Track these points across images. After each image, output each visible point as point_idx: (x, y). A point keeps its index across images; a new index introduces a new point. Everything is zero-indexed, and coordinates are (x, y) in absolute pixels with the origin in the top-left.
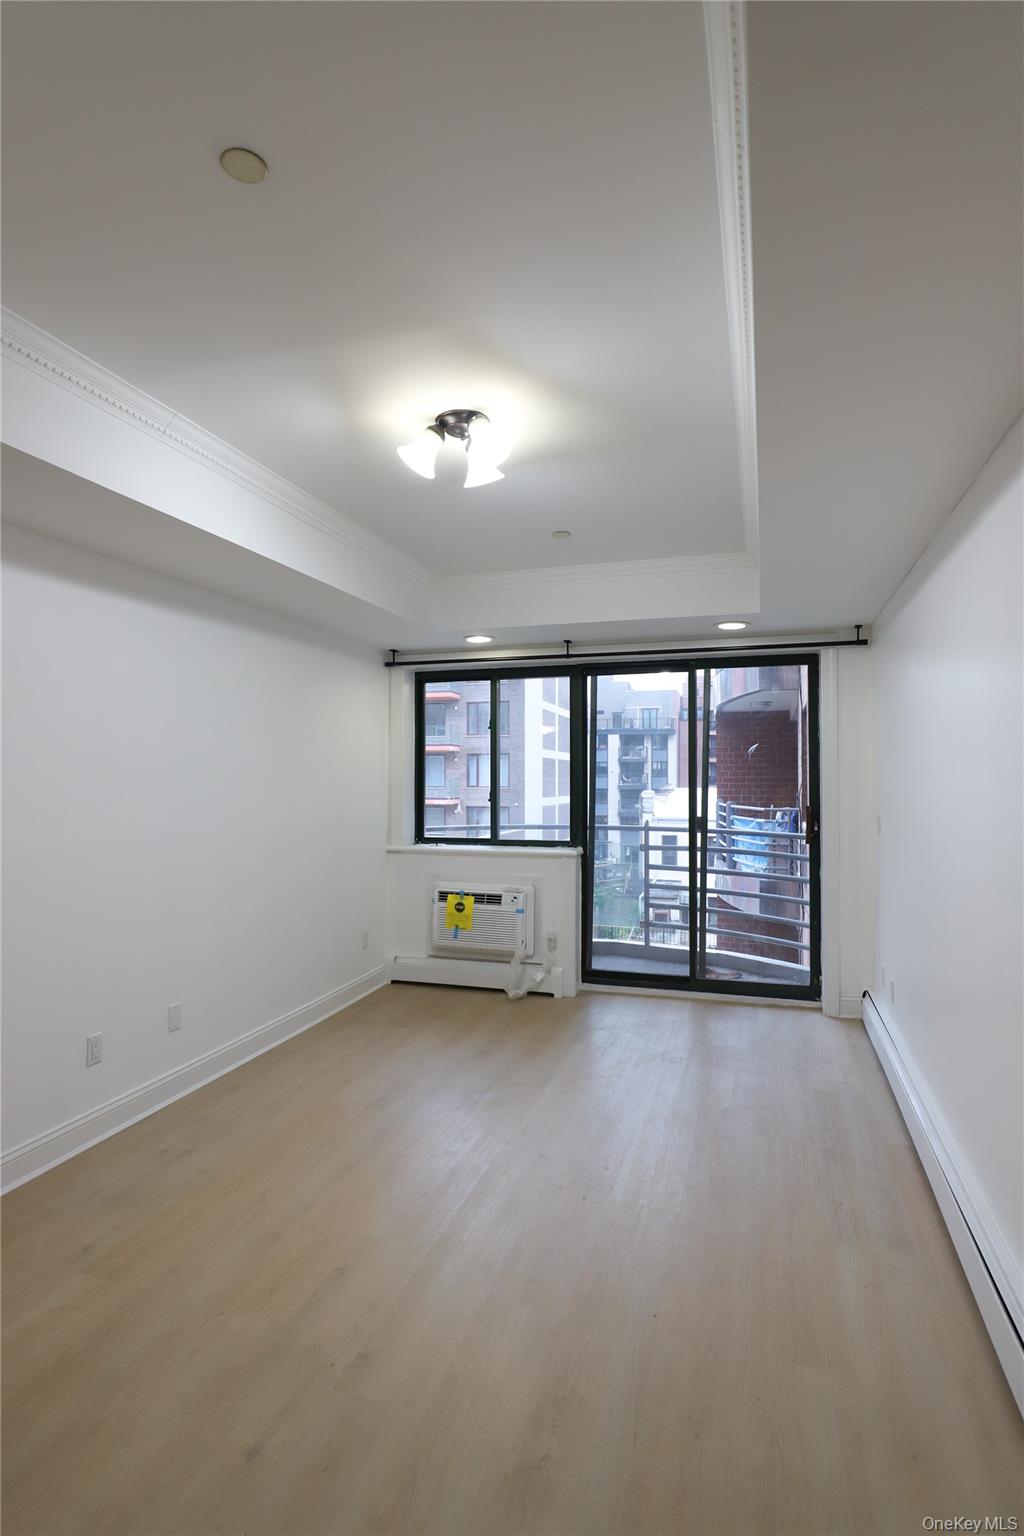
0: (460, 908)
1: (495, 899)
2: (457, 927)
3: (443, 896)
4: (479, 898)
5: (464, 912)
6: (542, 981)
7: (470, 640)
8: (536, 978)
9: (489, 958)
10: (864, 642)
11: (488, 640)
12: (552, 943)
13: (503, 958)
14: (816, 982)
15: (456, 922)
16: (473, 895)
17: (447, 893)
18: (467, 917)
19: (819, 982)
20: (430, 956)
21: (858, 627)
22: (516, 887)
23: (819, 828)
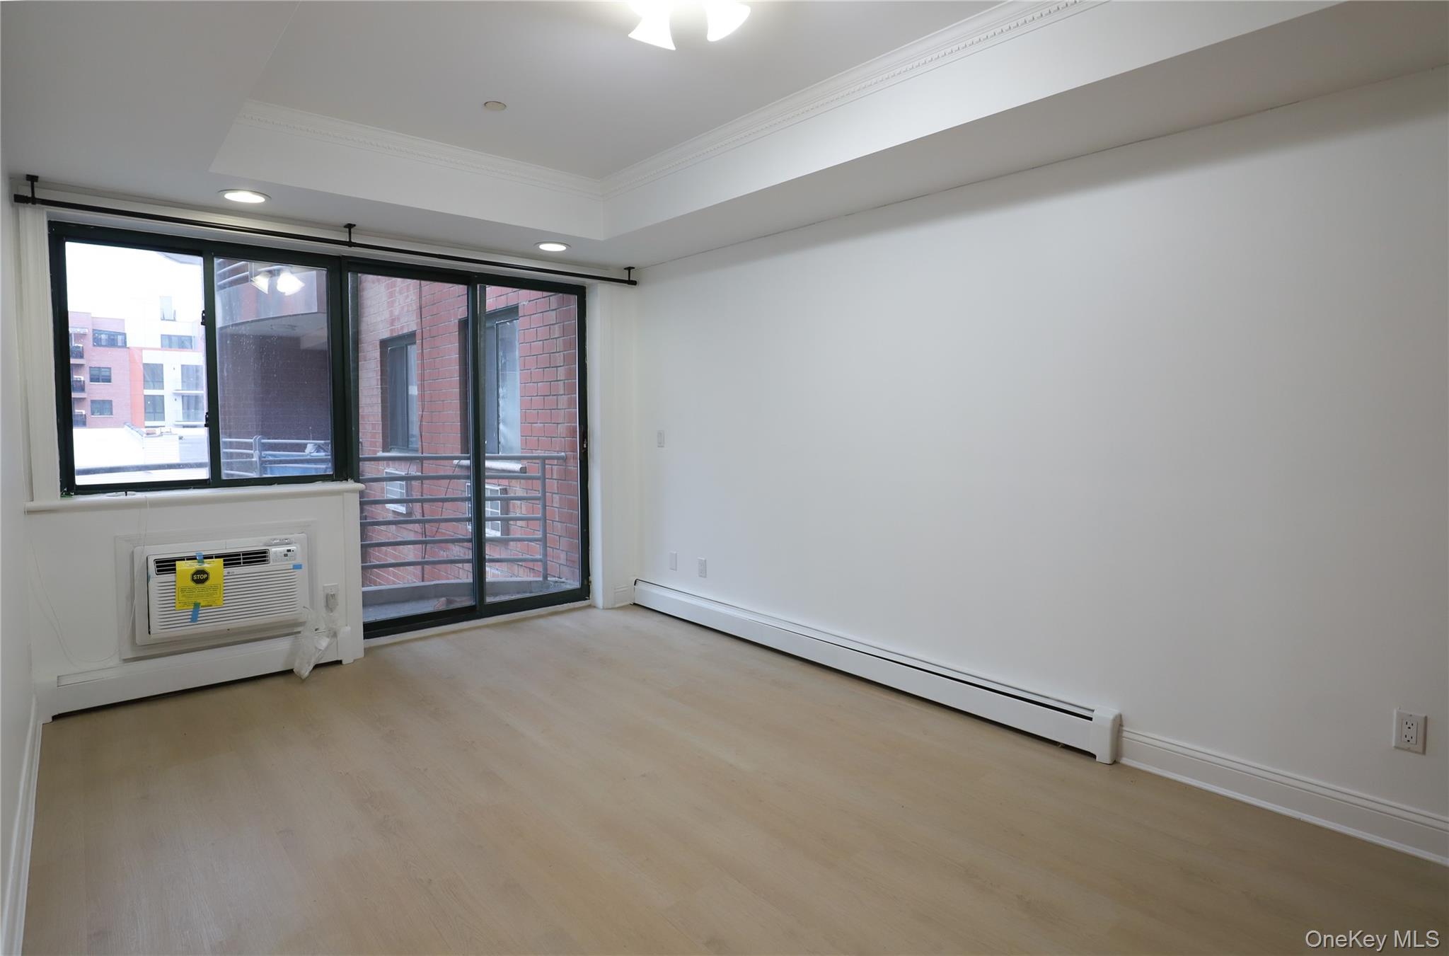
0: (200, 577)
1: (258, 557)
2: (197, 606)
3: (166, 566)
4: (231, 560)
5: (207, 583)
6: (327, 648)
7: (230, 196)
8: (322, 647)
9: (258, 636)
10: (634, 283)
11: (259, 199)
12: (330, 601)
13: (289, 629)
14: (586, 583)
15: (193, 600)
16: (218, 557)
17: (175, 560)
18: (215, 588)
19: (589, 582)
20: (126, 661)
21: (629, 269)
22: (283, 537)
23: (587, 445)
